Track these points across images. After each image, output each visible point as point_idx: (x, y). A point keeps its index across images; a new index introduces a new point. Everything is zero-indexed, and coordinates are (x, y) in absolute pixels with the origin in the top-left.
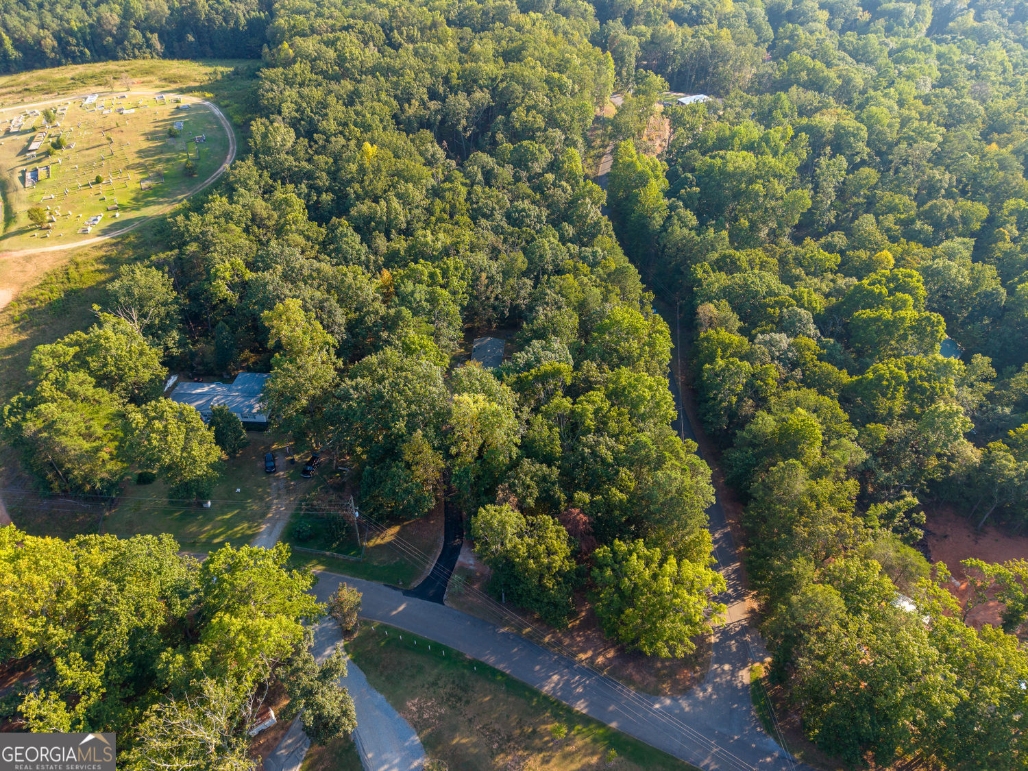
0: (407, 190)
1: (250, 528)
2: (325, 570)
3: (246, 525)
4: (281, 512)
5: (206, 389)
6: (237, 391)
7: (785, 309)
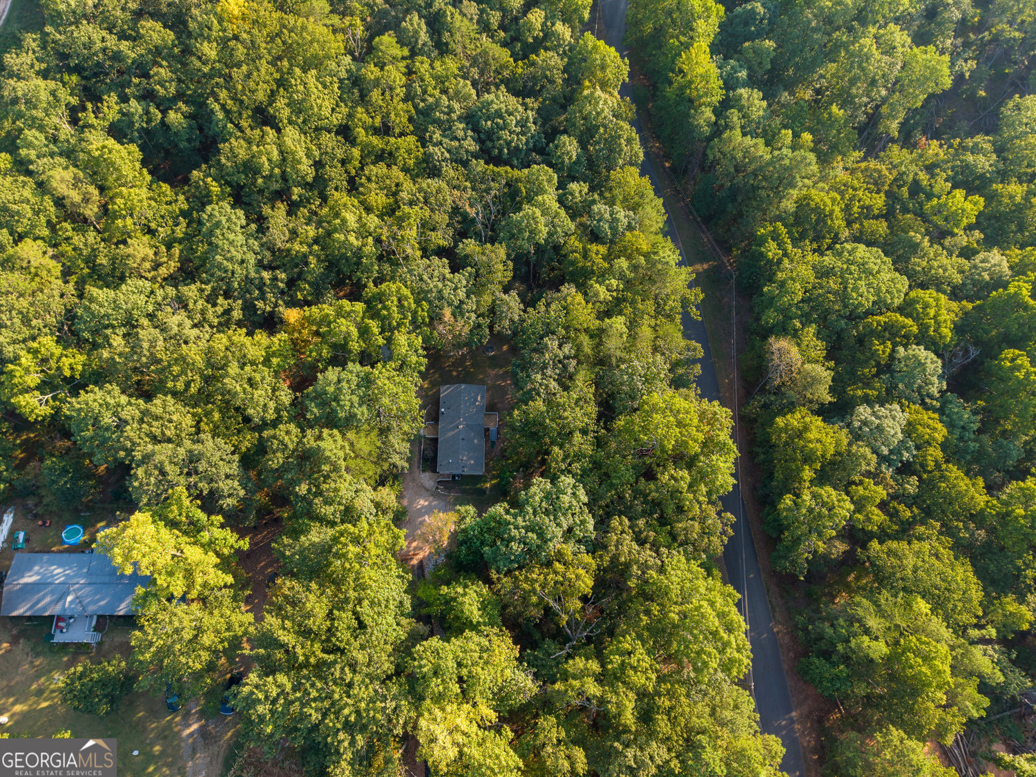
7: (901, 349)
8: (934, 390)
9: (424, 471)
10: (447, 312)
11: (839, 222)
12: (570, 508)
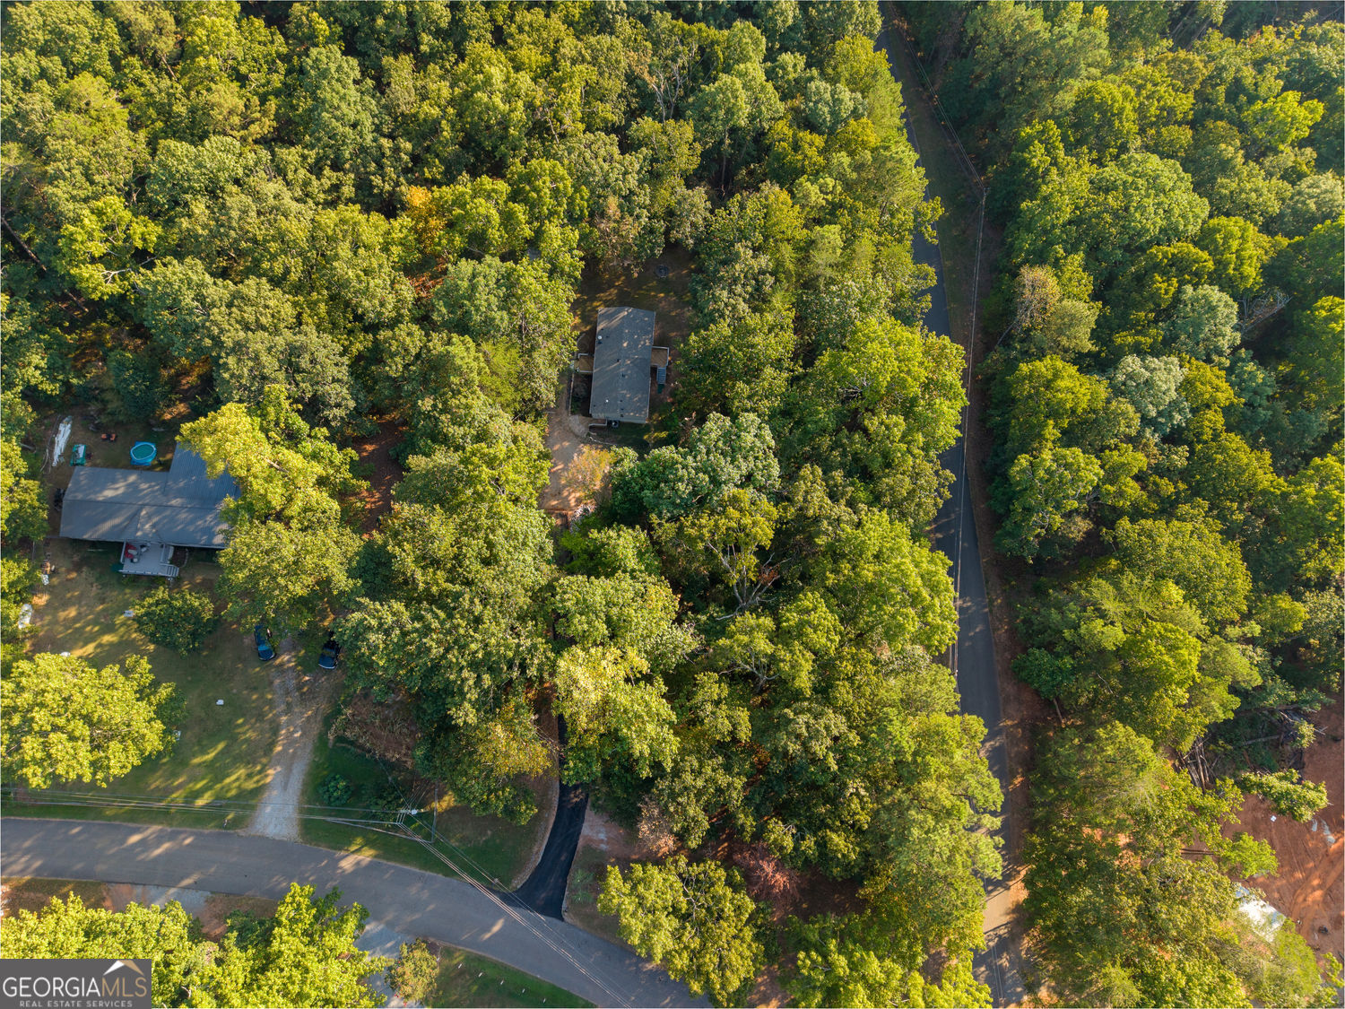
3: (242, 772)
4: (296, 741)
5: (120, 488)
6: (179, 494)
7: (1189, 289)
8: (1224, 344)
9: (573, 413)
10: (613, 203)
11: (1129, 124)
12: (752, 449)
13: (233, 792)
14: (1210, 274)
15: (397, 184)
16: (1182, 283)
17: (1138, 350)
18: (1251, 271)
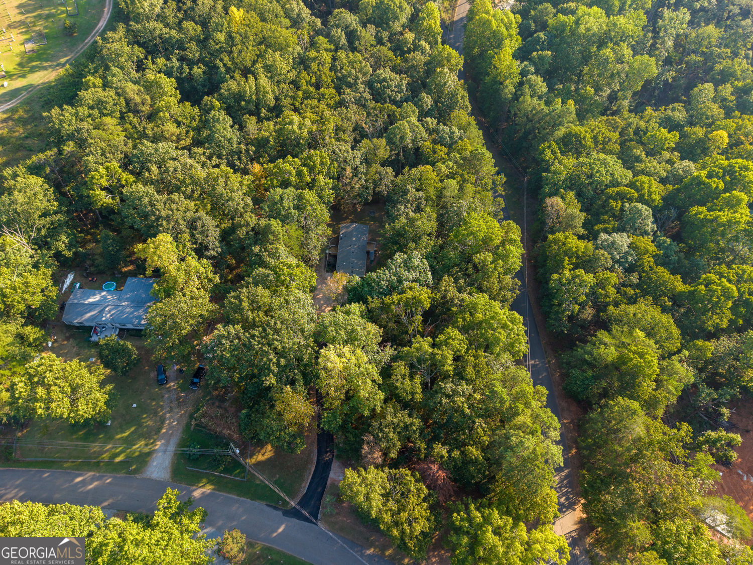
0: (274, 60)
1: (146, 445)
2: (214, 489)
3: (143, 443)
4: (173, 427)
5: (97, 298)
6: (127, 300)
7: (627, 205)
9: (327, 272)
13: (137, 454)
14: (636, 199)
15: (247, 164)
16: (623, 203)
17: (606, 231)
18: (657, 197)
